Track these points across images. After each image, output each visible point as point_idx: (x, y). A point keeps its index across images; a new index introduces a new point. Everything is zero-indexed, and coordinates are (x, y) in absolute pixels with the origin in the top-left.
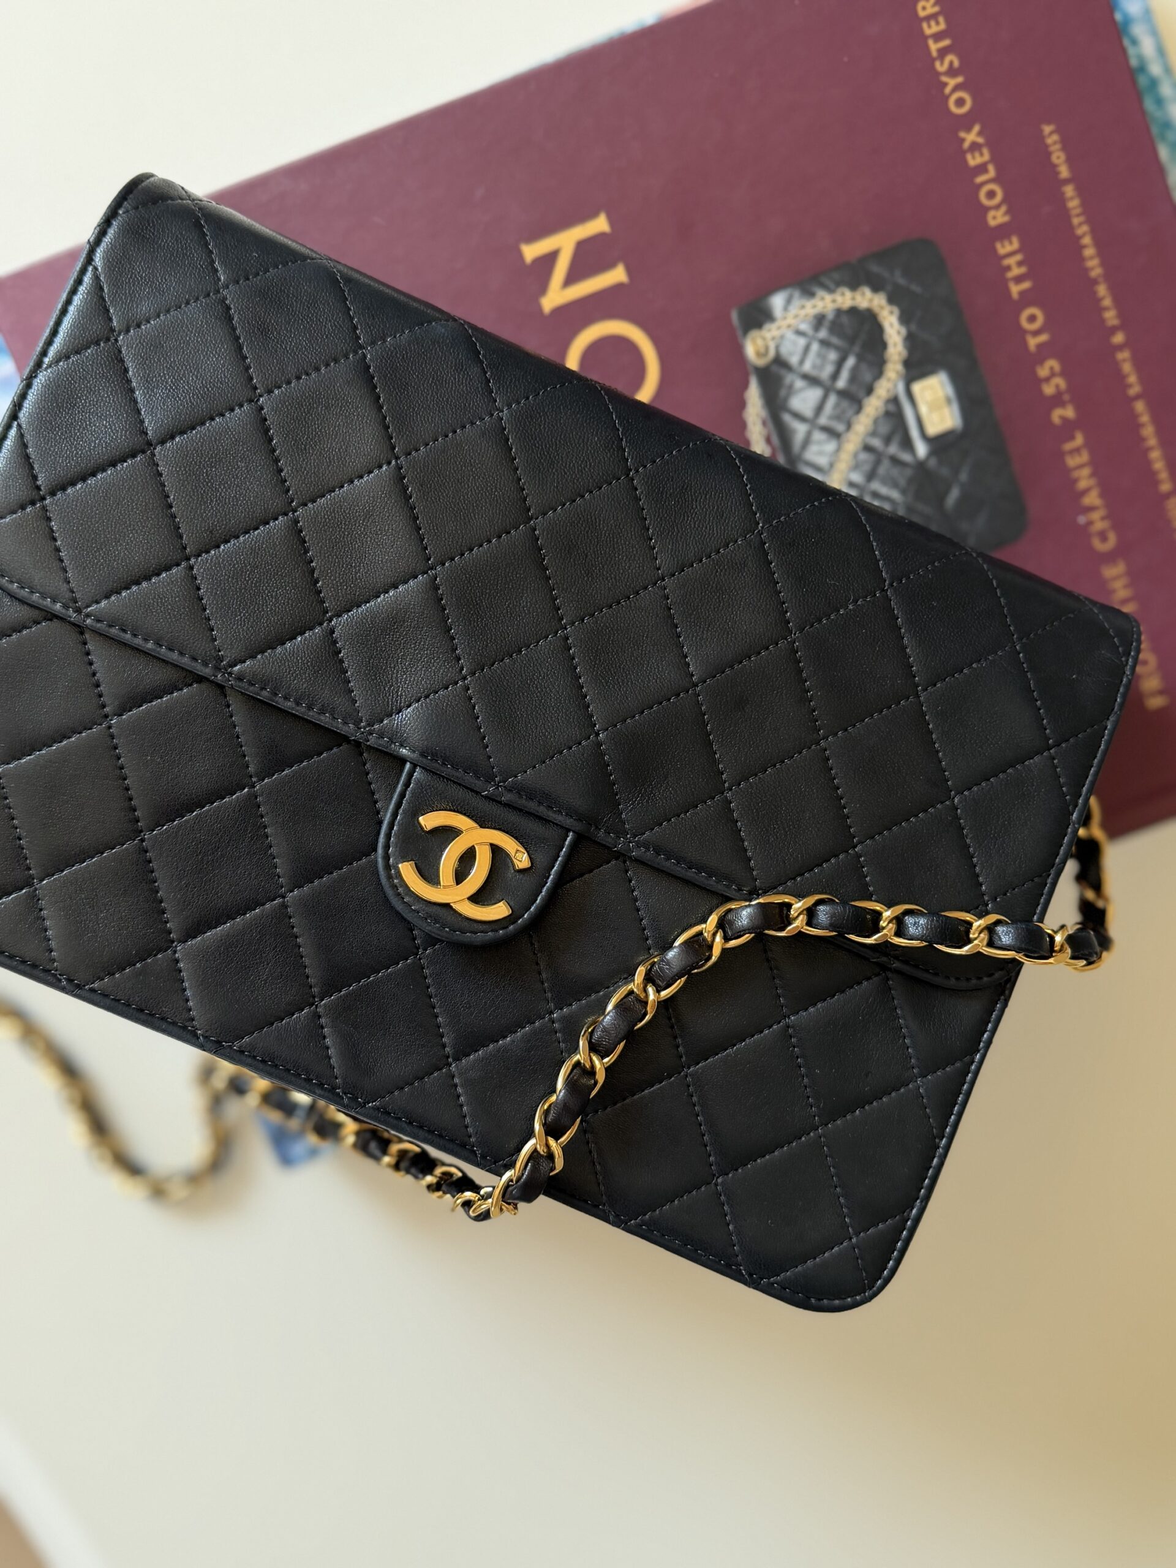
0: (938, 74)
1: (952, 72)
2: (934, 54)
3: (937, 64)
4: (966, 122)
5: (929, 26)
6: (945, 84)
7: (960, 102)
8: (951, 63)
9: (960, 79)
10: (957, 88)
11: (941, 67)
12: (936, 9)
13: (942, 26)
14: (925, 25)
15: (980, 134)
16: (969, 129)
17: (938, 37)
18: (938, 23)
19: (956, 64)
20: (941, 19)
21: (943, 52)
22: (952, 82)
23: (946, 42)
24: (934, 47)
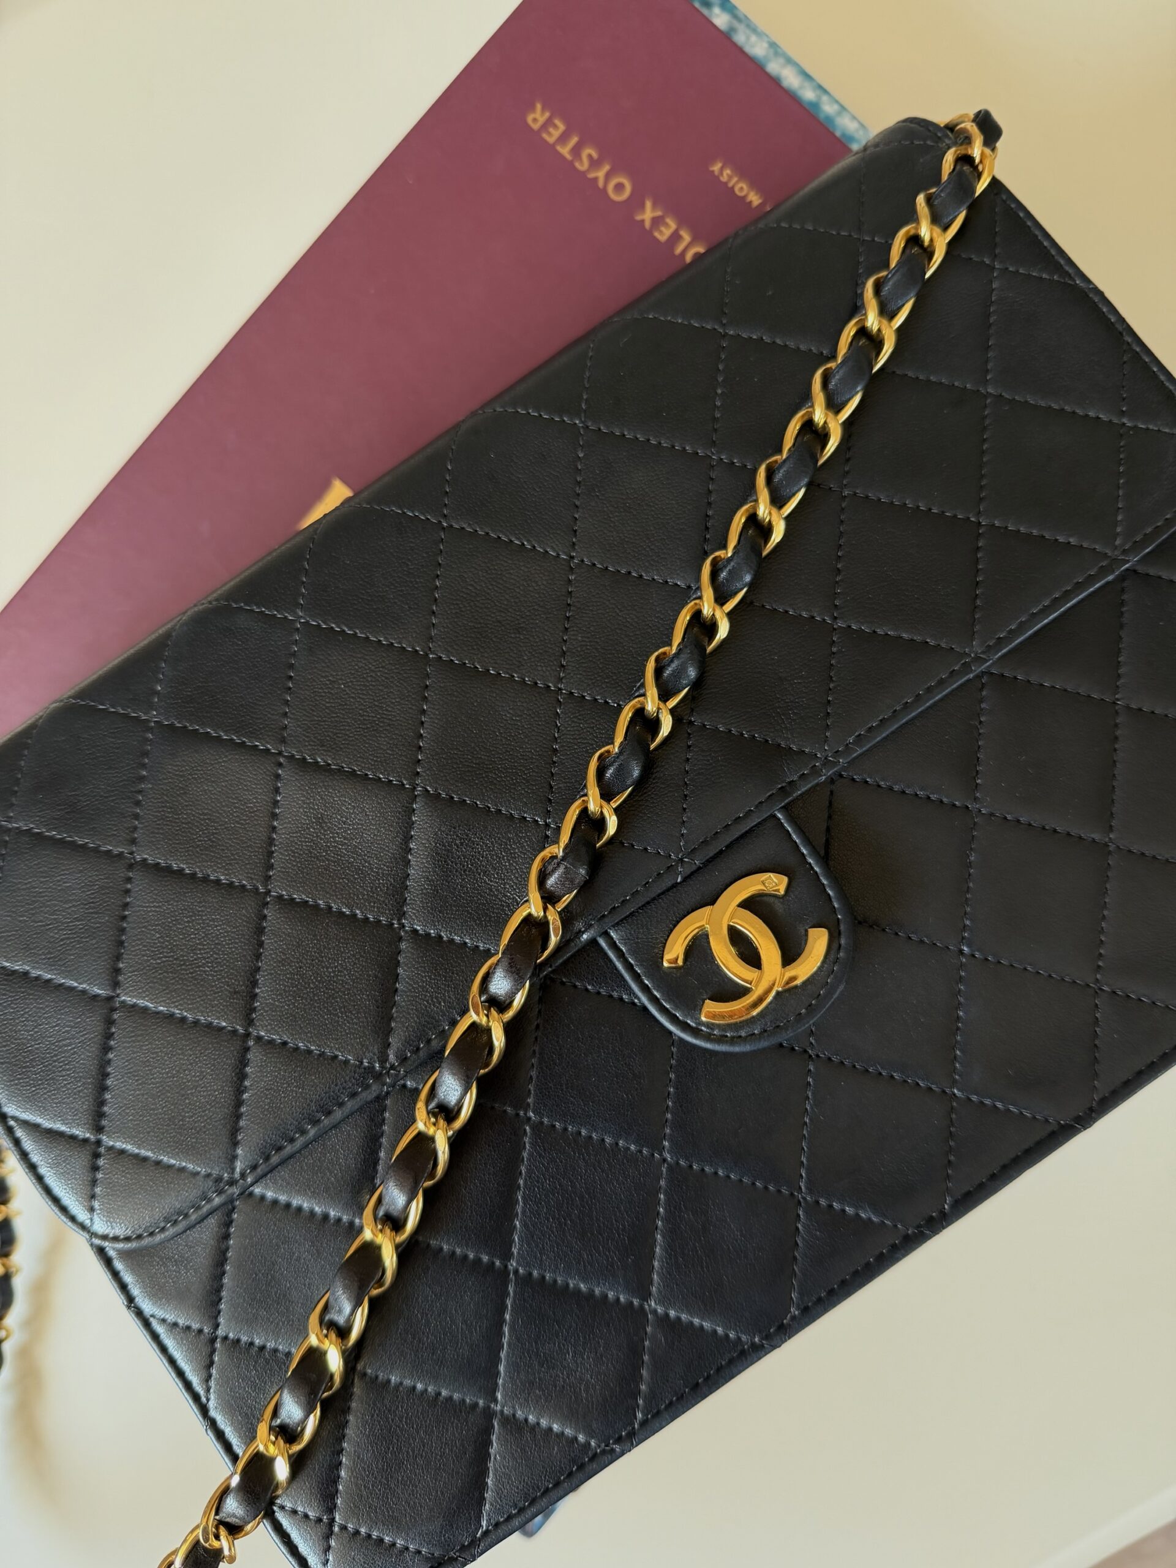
0: (583, 174)
1: (595, 164)
2: (569, 157)
3: (577, 165)
4: (636, 202)
5: (550, 134)
6: (596, 179)
7: (619, 187)
8: (590, 156)
9: (607, 168)
10: (608, 176)
11: (583, 165)
12: (547, 114)
13: (562, 127)
14: (545, 136)
15: (655, 206)
16: (642, 206)
17: (563, 138)
18: (556, 127)
19: (595, 155)
20: (557, 122)
21: (576, 151)
22: (601, 174)
23: (574, 140)
24: (565, 151)
